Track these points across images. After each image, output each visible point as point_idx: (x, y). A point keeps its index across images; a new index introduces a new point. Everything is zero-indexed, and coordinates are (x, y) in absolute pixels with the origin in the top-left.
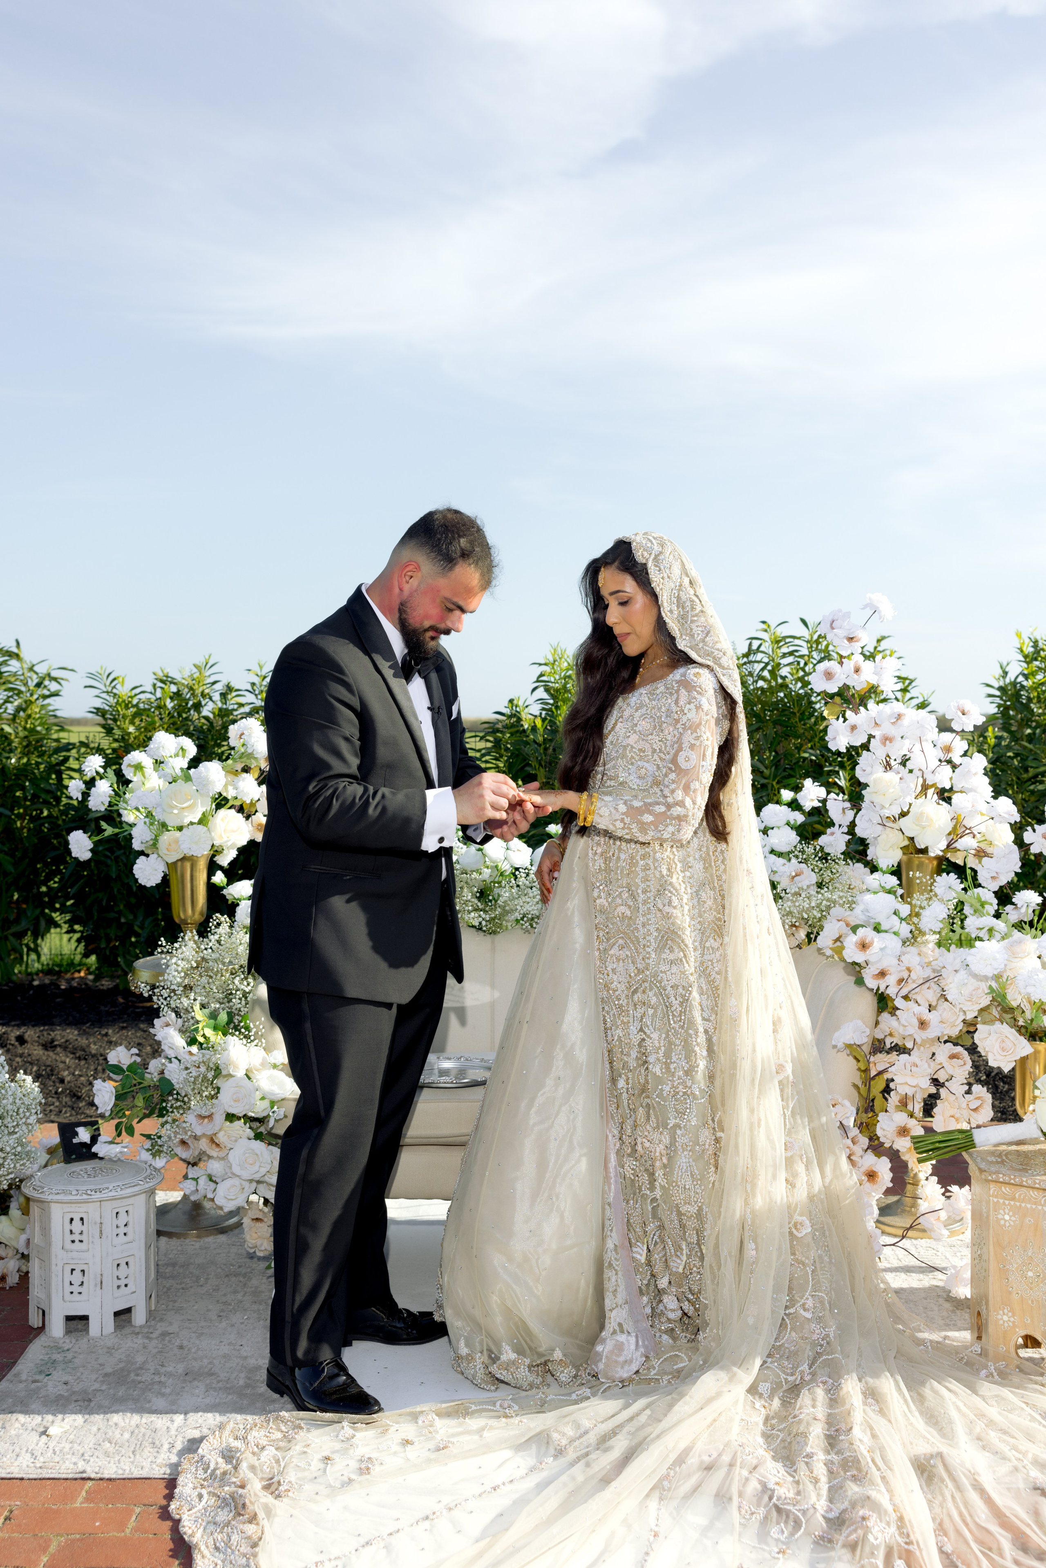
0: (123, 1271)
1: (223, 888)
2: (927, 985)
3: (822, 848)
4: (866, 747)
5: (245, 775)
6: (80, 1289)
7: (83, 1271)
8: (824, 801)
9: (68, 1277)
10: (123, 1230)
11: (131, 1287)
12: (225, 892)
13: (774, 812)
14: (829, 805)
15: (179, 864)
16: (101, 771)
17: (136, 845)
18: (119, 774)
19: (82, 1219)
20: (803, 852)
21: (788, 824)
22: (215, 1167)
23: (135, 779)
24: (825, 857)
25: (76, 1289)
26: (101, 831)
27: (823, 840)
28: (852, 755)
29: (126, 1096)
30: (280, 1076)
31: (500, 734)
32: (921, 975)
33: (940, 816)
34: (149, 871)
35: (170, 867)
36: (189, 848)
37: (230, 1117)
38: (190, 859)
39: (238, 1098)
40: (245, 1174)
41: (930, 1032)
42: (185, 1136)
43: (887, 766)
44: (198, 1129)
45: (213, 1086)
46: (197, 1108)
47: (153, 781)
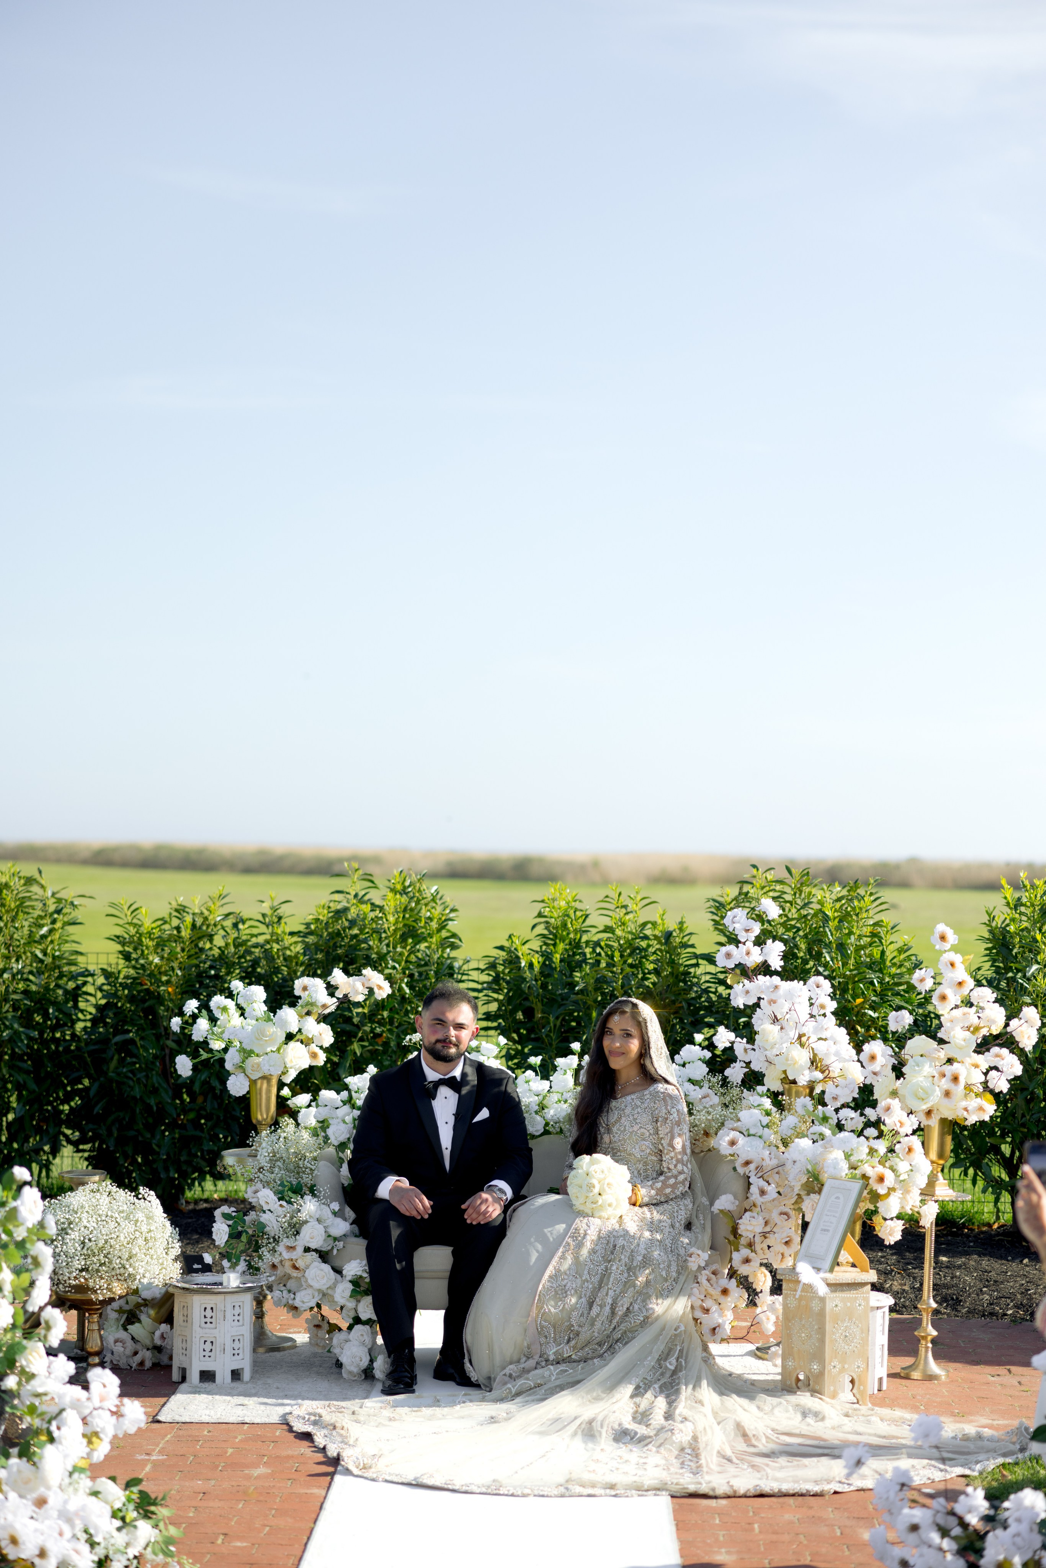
0: (237, 1345)
1: (287, 1099)
2: (776, 1170)
3: (725, 1079)
4: (757, 1005)
5: (308, 1017)
6: (210, 1354)
7: (212, 1342)
8: (732, 1043)
9: (202, 1346)
10: (236, 1318)
11: (241, 1356)
12: (289, 1102)
13: (689, 1052)
14: (735, 1046)
15: (259, 1082)
16: (196, 1011)
17: (228, 1066)
18: (210, 1014)
19: (212, 1308)
20: (710, 1081)
21: (700, 1059)
22: (291, 1284)
23: (222, 1018)
24: (725, 1082)
25: (207, 1353)
26: (198, 1055)
27: (727, 1072)
29: (235, 1235)
30: (339, 1221)
31: (500, 968)
32: (769, 1163)
33: (802, 1057)
34: (237, 1086)
35: (253, 1083)
36: (265, 1070)
37: (307, 1250)
38: (266, 1078)
39: (313, 1236)
40: (316, 1285)
41: (767, 1198)
42: (276, 1261)
43: (775, 1020)
44: (286, 1255)
45: (295, 1228)
46: (286, 1242)
47: (235, 1019)
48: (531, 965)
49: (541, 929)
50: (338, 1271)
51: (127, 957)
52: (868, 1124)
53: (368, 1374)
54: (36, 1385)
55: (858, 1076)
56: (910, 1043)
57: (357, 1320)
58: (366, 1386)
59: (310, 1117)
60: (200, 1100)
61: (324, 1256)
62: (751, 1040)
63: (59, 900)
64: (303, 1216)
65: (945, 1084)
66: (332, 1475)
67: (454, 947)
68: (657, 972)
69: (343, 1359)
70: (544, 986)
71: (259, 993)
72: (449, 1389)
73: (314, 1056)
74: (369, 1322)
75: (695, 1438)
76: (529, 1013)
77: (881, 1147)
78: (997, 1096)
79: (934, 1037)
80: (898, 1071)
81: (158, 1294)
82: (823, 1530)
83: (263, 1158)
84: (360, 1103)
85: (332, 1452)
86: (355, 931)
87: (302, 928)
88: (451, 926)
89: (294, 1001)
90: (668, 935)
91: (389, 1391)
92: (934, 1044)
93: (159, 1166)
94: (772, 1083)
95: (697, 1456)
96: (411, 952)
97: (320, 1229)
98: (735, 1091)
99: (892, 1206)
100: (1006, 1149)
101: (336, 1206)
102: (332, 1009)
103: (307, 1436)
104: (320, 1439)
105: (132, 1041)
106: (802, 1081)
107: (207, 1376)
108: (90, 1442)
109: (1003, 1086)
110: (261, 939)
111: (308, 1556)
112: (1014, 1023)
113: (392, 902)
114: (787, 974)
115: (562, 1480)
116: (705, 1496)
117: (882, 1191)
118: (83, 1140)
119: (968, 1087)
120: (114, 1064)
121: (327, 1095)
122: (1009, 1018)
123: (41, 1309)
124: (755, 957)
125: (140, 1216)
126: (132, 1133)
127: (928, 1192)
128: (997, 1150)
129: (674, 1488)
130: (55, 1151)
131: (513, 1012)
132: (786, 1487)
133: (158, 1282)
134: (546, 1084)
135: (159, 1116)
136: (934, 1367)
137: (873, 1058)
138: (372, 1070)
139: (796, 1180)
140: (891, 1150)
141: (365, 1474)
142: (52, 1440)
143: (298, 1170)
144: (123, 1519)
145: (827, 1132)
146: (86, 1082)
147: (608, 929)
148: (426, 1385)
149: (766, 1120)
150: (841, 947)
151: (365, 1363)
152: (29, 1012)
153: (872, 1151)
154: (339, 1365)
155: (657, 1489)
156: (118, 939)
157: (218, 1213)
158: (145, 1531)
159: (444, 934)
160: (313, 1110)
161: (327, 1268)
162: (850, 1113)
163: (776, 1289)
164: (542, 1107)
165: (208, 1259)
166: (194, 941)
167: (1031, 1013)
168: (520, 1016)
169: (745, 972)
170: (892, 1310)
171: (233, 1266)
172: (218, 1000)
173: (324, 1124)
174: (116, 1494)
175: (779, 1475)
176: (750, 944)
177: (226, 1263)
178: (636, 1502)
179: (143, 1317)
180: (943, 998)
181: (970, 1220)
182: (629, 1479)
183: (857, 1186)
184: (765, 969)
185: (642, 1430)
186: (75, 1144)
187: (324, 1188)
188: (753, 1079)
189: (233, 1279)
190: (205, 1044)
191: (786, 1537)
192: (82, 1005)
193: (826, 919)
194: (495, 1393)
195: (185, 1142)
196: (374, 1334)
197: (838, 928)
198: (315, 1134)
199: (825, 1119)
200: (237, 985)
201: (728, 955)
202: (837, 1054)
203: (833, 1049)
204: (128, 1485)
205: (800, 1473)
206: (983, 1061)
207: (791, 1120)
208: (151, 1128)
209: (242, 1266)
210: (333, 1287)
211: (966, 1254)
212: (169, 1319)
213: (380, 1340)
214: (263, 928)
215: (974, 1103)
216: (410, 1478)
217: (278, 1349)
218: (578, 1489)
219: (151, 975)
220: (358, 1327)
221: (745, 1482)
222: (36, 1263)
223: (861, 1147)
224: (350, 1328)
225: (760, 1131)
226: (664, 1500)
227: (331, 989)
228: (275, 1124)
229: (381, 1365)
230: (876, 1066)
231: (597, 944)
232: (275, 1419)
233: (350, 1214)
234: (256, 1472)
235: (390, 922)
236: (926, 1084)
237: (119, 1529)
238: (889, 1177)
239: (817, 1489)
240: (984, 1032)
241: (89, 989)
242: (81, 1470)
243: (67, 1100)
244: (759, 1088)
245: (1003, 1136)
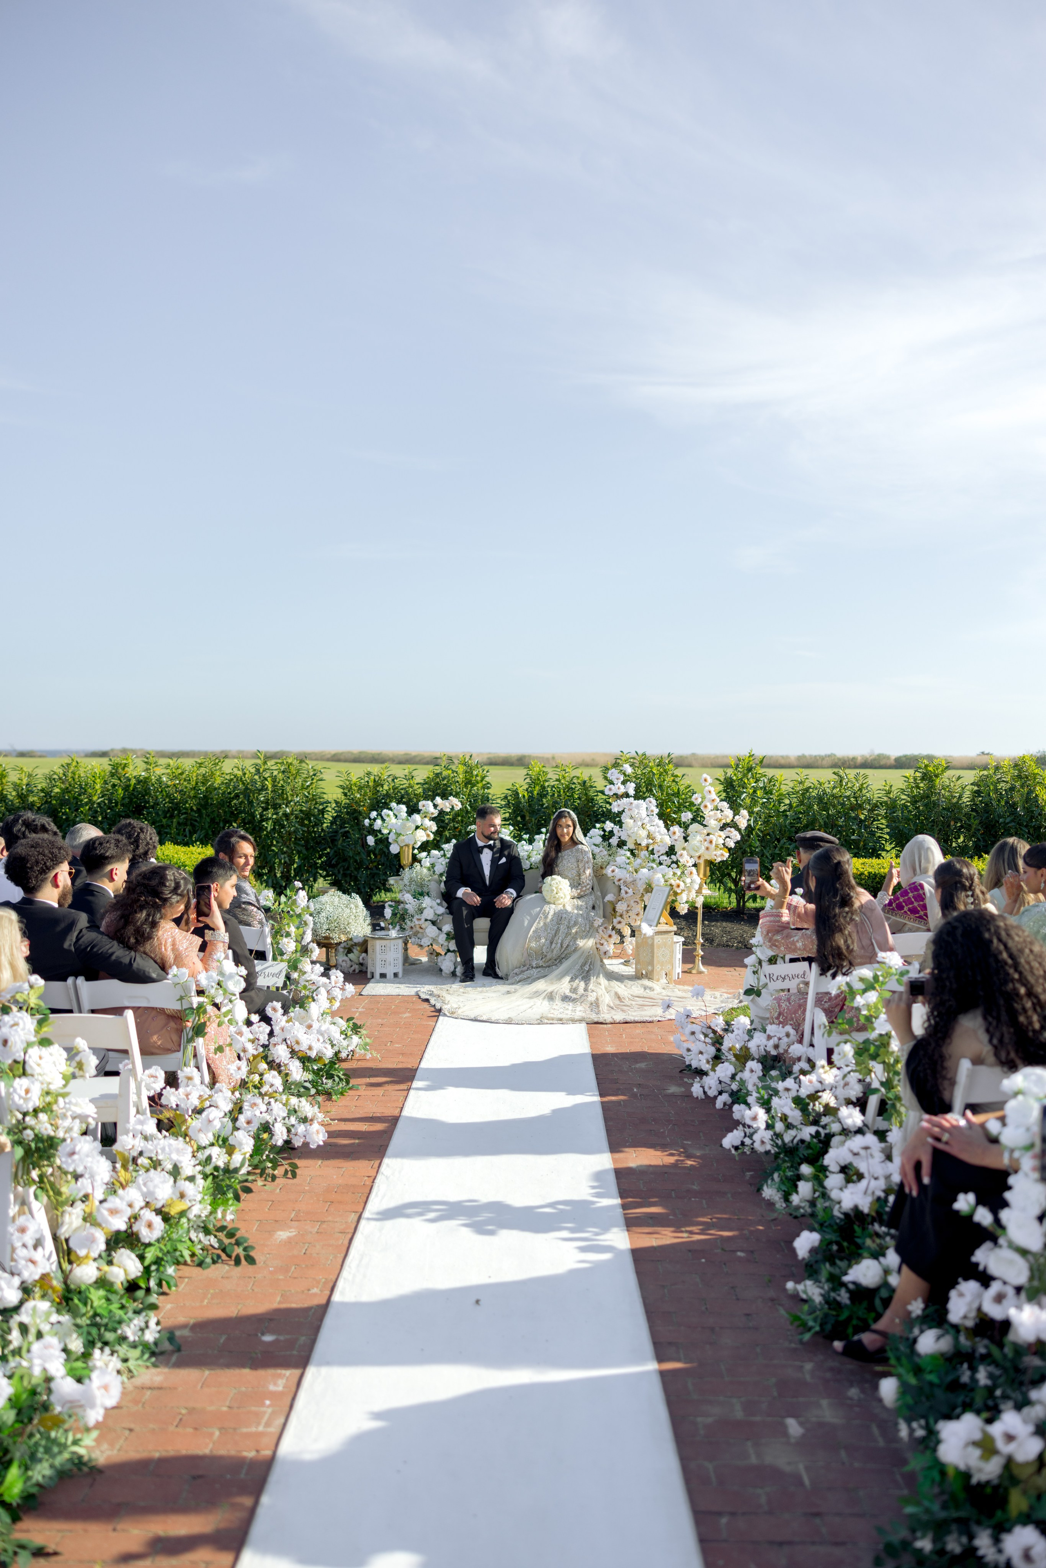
0: (396, 962)
1: (417, 855)
2: (632, 883)
3: (609, 843)
4: (623, 811)
5: (425, 818)
7: (385, 961)
8: (613, 828)
9: (381, 962)
10: (396, 950)
11: (398, 967)
13: (594, 832)
15: (404, 847)
16: (376, 817)
17: (390, 840)
18: (382, 818)
19: (385, 946)
20: (603, 845)
21: (598, 835)
22: (419, 935)
23: (387, 819)
24: (610, 845)
25: (383, 965)
26: (377, 836)
27: (611, 841)
28: (620, 813)
29: (394, 914)
30: (440, 907)
31: (509, 798)
32: (629, 880)
33: (644, 833)
34: (394, 849)
35: (401, 848)
36: (407, 842)
37: (426, 920)
38: (407, 845)
39: (429, 914)
40: (430, 936)
41: (628, 895)
42: (412, 925)
43: (632, 817)
44: (417, 923)
45: (421, 911)
46: (416, 917)
47: (394, 820)
48: (524, 796)
49: (528, 780)
50: (440, 929)
51: (345, 794)
52: (673, 862)
53: (454, 974)
54: (306, 977)
55: (668, 841)
56: (691, 826)
57: (449, 951)
58: (453, 979)
59: (427, 862)
60: (379, 857)
61: (434, 923)
62: (621, 827)
63: (315, 770)
64: (424, 905)
65: (706, 844)
66: (438, 1016)
67: (488, 788)
68: (579, 798)
69: (443, 968)
70: (530, 806)
71: (404, 808)
72: (489, 980)
73: (428, 836)
74: (454, 951)
75: (597, 999)
76: (523, 817)
77: (679, 872)
78: (730, 849)
79: (702, 825)
80: (686, 839)
81: (361, 940)
82: (653, 1037)
83: (406, 881)
84: (449, 855)
85: (438, 1006)
86: (445, 782)
87: (422, 781)
88: (487, 779)
89: (418, 811)
90: (585, 782)
91: (462, 981)
92: (702, 827)
93: (361, 886)
94: (630, 845)
95: (598, 1007)
96: (470, 791)
97: (432, 911)
98: (614, 849)
99: (684, 897)
100: (733, 875)
101: (438, 901)
102: (436, 815)
103: (427, 1000)
104: (433, 1002)
105: (348, 832)
106: (644, 843)
107: (383, 976)
108: (331, 1002)
109: (732, 845)
110: (404, 786)
111: (427, 1050)
112: (737, 817)
113: (461, 769)
114: (637, 797)
115: (539, 1017)
116: (602, 1023)
117: (679, 891)
118: (327, 875)
119: (717, 846)
120: (340, 841)
121: (435, 852)
122: (734, 815)
123: (308, 944)
124: (622, 790)
125: (352, 906)
126: (349, 872)
127: (699, 892)
128: (729, 875)
129: (588, 1020)
130: (315, 880)
131: (516, 817)
132: (637, 1019)
133: (361, 935)
134: (531, 847)
135: (360, 865)
136: (702, 968)
137: (674, 833)
138: (454, 841)
139: (641, 887)
140: (683, 873)
141: (453, 1015)
142: (314, 1000)
143: (422, 886)
144: (346, 1035)
145: (655, 866)
146: (328, 850)
147: (557, 780)
148: (479, 978)
149: (628, 861)
150: (660, 787)
151: (452, 969)
152: (303, 819)
153: (674, 874)
154: (441, 970)
155: (580, 1021)
156: (341, 787)
157: (386, 905)
158: (355, 1039)
159: (484, 783)
160: (428, 859)
161: (435, 928)
162: (665, 857)
163: (633, 935)
164: (529, 857)
165: (382, 924)
166: (375, 787)
167: (744, 812)
168: (519, 818)
169: (617, 796)
170: (684, 944)
171: (394, 928)
172: (385, 811)
173: (433, 865)
174: (343, 1024)
175: (634, 1014)
176: (619, 784)
177: (390, 927)
178: (571, 1026)
179: (355, 951)
180: (706, 807)
181: (718, 906)
182: (569, 1016)
183: (668, 889)
184: (627, 795)
185: (574, 996)
186: (324, 877)
187: (433, 893)
188: (622, 844)
189: (393, 933)
190: (380, 831)
191: (637, 1040)
192: (326, 816)
193: (654, 774)
194: (509, 981)
195: (373, 876)
196: (456, 957)
197: (659, 778)
198: (429, 869)
199: (654, 861)
200: (393, 805)
201: (610, 789)
202: (659, 832)
203: (657, 829)
204: (348, 1020)
205: (643, 1013)
206: (723, 834)
207: (639, 861)
208: (357, 869)
209: (398, 927)
210: (438, 936)
211: (717, 921)
212: (366, 951)
213: (459, 959)
214: (405, 781)
215: (719, 852)
216: (472, 1017)
217: (414, 964)
218: (546, 1021)
219: (356, 802)
220: (449, 954)
221: (619, 1017)
222: (306, 924)
223: (670, 872)
224: (446, 954)
225: (625, 866)
226: (583, 1026)
227: (435, 806)
228: (412, 865)
229: (459, 970)
230: (676, 837)
231: (553, 786)
232: (413, 993)
233: (445, 905)
234: (405, 1016)
235: (461, 777)
236: (698, 844)
237: (344, 1039)
238: (682, 884)
239: (651, 1019)
240: (724, 821)
241: (329, 809)
242: (328, 1013)
243: (320, 858)
244: (625, 847)
245: (732, 869)
